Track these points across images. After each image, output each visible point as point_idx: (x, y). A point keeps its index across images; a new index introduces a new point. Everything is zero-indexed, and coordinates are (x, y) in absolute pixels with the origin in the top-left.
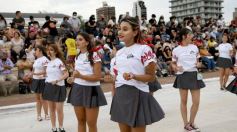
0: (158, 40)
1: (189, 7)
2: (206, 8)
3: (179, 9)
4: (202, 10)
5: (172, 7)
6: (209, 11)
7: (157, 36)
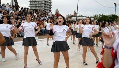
0: (19, 19)
1: (38, 6)
2: (45, 7)
3: (33, 6)
4: (43, 8)
5: (30, 5)
6: (46, 8)
7: (19, 17)
